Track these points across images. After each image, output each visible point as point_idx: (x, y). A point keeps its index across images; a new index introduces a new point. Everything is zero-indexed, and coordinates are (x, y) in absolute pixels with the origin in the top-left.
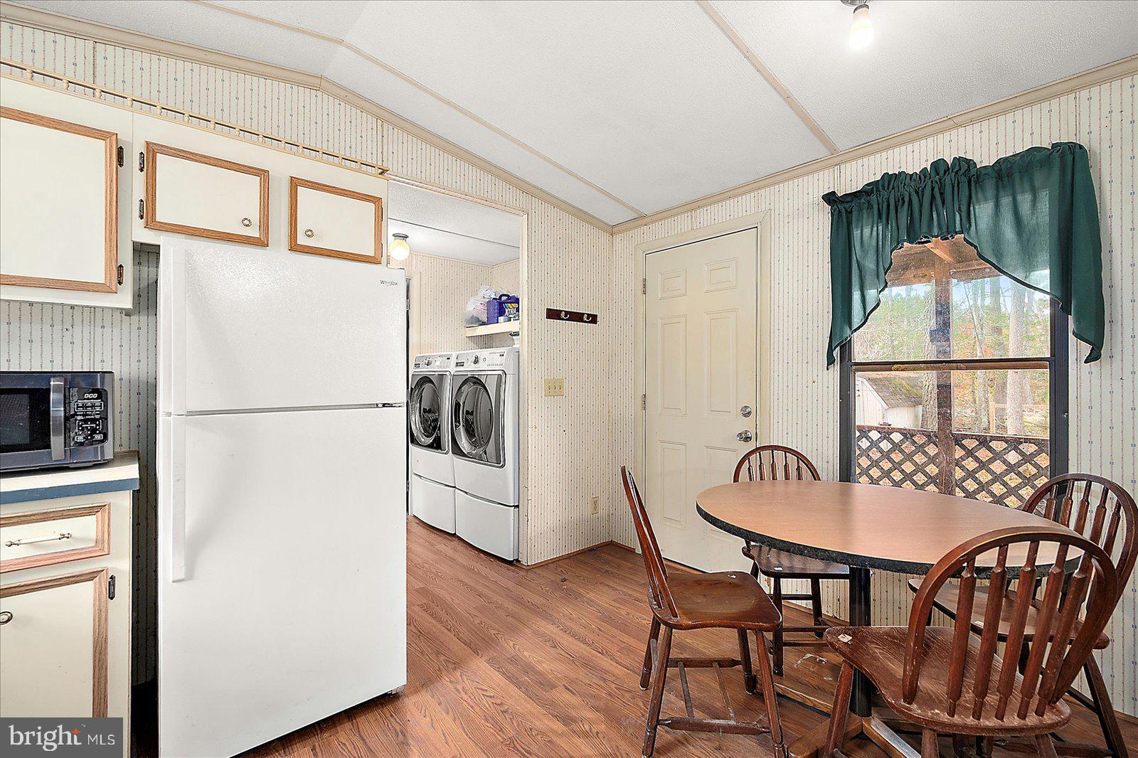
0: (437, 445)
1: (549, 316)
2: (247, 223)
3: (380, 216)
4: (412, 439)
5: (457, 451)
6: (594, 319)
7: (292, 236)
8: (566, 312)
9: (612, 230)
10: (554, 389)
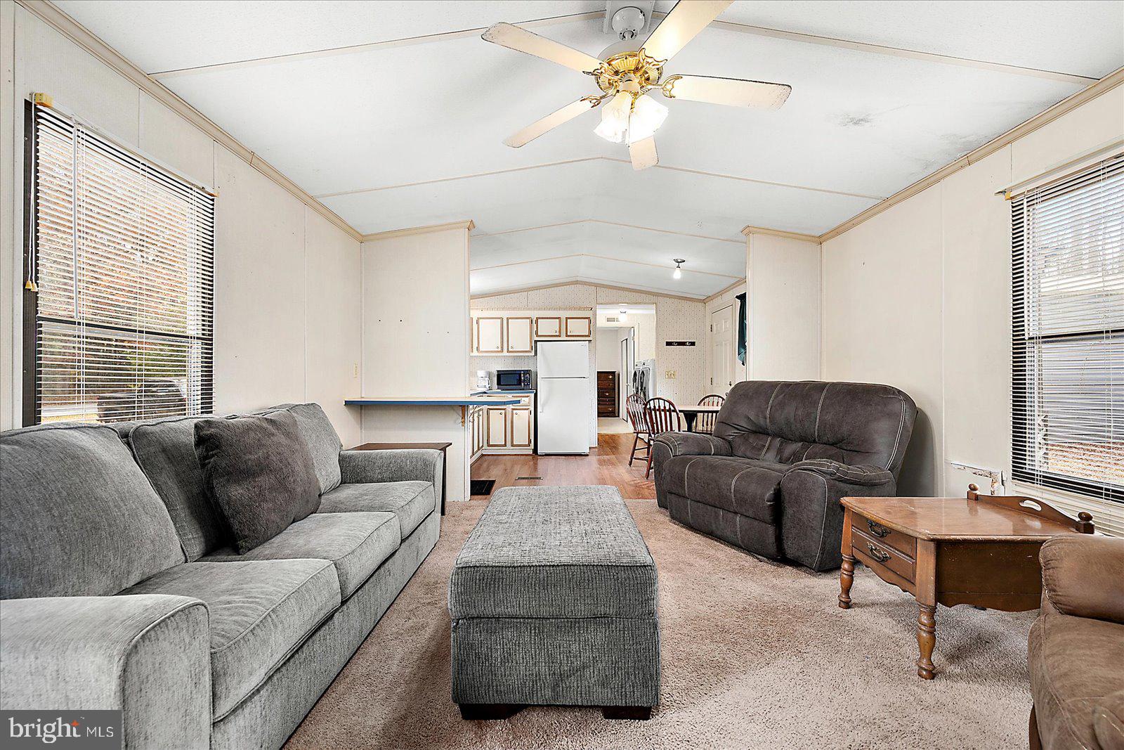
1: (666, 345)
2: (556, 331)
3: (590, 322)
6: (693, 344)
7: (567, 333)
8: (676, 342)
9: (704, 301)
10: (670, 375)
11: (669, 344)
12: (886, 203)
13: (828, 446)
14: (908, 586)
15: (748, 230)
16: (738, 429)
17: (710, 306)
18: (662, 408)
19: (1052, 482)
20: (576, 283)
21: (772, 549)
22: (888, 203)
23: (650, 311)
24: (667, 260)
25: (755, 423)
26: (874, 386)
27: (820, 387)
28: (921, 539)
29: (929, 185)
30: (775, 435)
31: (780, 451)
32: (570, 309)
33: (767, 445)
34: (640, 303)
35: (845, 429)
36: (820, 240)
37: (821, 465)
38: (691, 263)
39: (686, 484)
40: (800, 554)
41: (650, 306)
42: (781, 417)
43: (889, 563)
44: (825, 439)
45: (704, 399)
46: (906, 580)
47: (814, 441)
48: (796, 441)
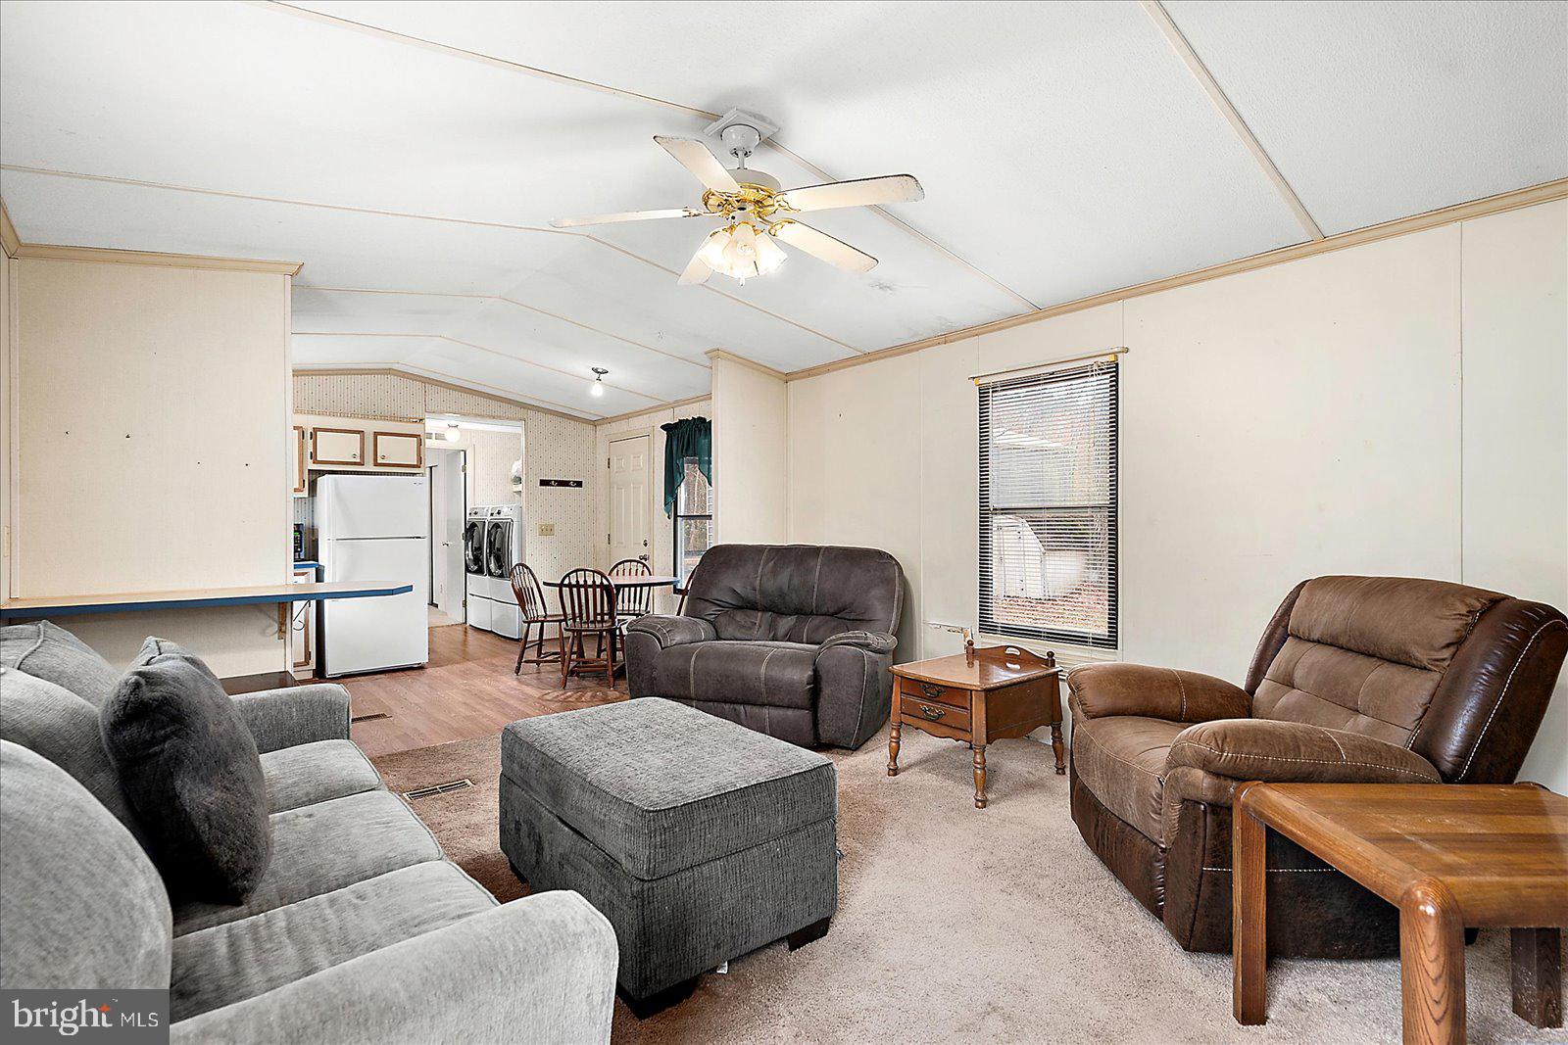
0: (480, 571)
1: (541, 485)
2: (354, 456)
3: (420, 444)
4: (467, 570)
5: (491, 574)
6: (579, 484)
7: (376, 459)
8: (555, 481)
9: (594, 424)
10: (547, 530)
11: (544, 483)
12: (869, 357)
13: (828, 617)
14: (961, 734)
15: (714, 354)
16: (719, 606)
17: (603, 431)
18: (590, 583)
19: (1009, 631)
20: (388, 372)
21: (810, 738)
22: (869, 358)
23: (517, 429)
24: (583, 368)
25: (741, 597)
26: (868, 550)
27: (815, 551)
28: (976, 691)
29: (909, 351)
30: (765, 609)
31: (772, 627)
32: (384, 418)
33: (758, 622)
34: (500, 417)
35: (847, 598)
36: (787, 378)
37: (857, 638)
38: (617, 375)
39: (692, 682)
40: (838, 735)
41: (519, 423)
42: (771, 586)
43: (943, 720)
44: (824, 610)
45: (616, 566)
46: (960, 730)
47: (812, 613)
48: (790, 615)
